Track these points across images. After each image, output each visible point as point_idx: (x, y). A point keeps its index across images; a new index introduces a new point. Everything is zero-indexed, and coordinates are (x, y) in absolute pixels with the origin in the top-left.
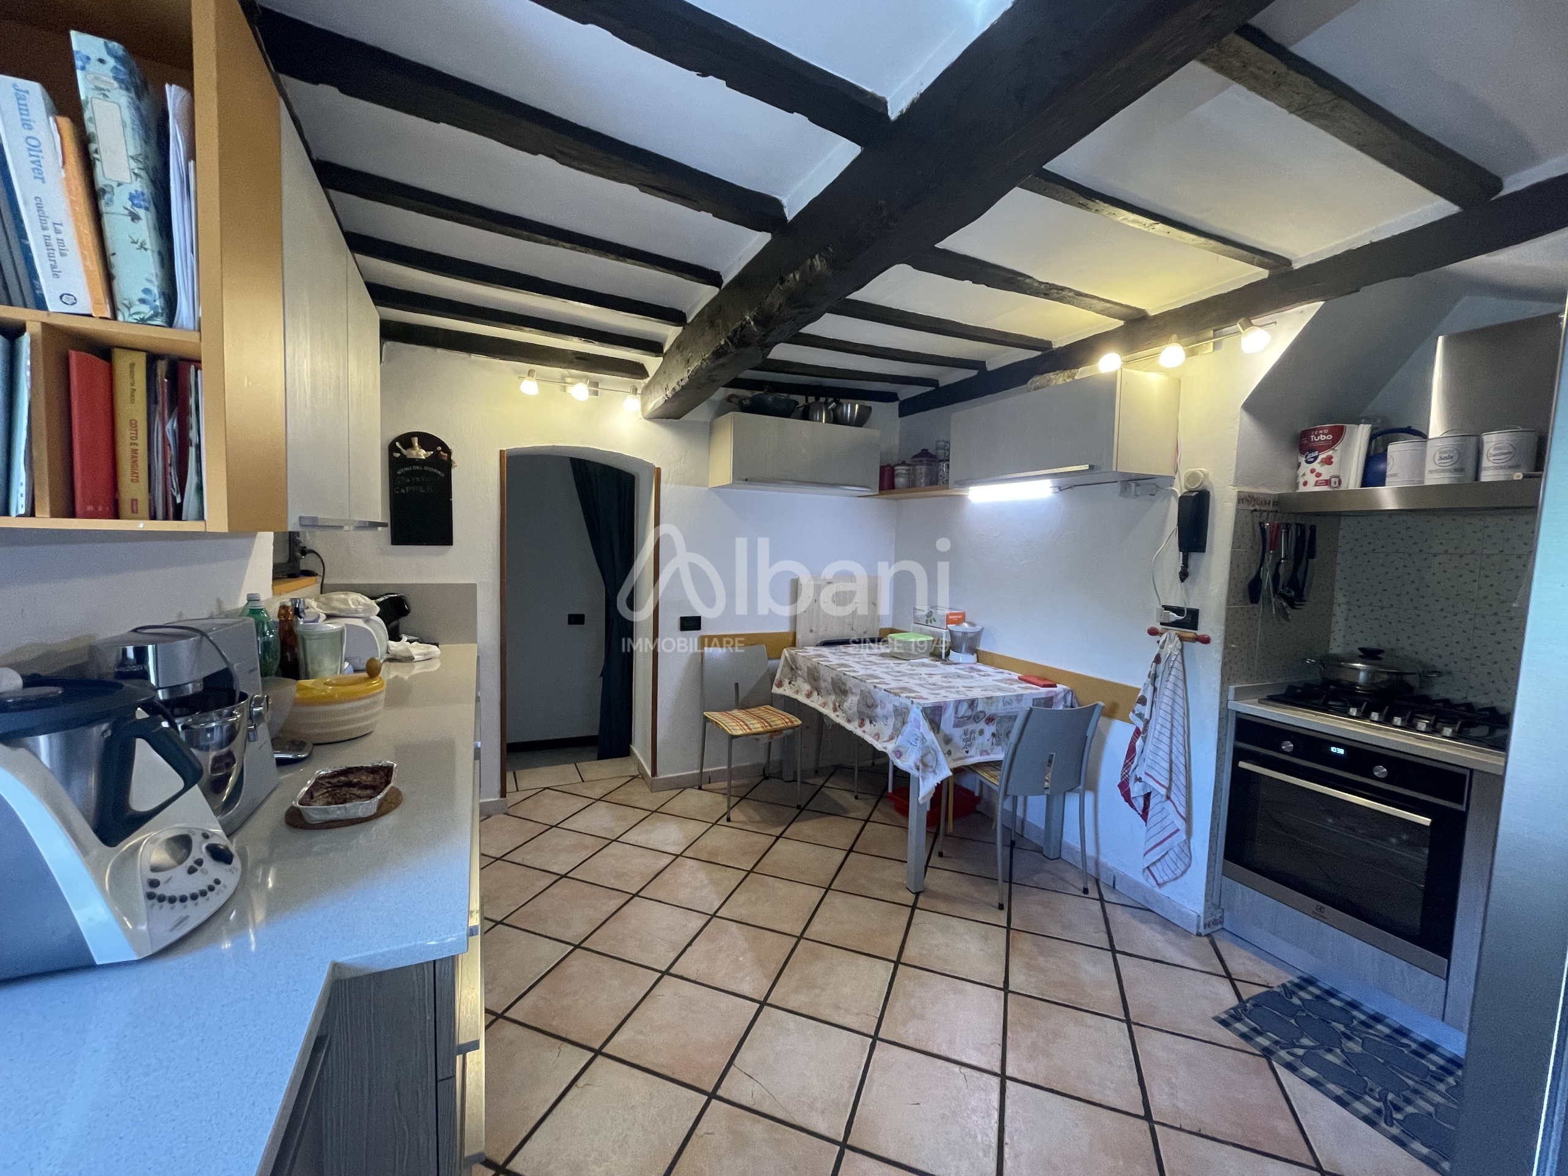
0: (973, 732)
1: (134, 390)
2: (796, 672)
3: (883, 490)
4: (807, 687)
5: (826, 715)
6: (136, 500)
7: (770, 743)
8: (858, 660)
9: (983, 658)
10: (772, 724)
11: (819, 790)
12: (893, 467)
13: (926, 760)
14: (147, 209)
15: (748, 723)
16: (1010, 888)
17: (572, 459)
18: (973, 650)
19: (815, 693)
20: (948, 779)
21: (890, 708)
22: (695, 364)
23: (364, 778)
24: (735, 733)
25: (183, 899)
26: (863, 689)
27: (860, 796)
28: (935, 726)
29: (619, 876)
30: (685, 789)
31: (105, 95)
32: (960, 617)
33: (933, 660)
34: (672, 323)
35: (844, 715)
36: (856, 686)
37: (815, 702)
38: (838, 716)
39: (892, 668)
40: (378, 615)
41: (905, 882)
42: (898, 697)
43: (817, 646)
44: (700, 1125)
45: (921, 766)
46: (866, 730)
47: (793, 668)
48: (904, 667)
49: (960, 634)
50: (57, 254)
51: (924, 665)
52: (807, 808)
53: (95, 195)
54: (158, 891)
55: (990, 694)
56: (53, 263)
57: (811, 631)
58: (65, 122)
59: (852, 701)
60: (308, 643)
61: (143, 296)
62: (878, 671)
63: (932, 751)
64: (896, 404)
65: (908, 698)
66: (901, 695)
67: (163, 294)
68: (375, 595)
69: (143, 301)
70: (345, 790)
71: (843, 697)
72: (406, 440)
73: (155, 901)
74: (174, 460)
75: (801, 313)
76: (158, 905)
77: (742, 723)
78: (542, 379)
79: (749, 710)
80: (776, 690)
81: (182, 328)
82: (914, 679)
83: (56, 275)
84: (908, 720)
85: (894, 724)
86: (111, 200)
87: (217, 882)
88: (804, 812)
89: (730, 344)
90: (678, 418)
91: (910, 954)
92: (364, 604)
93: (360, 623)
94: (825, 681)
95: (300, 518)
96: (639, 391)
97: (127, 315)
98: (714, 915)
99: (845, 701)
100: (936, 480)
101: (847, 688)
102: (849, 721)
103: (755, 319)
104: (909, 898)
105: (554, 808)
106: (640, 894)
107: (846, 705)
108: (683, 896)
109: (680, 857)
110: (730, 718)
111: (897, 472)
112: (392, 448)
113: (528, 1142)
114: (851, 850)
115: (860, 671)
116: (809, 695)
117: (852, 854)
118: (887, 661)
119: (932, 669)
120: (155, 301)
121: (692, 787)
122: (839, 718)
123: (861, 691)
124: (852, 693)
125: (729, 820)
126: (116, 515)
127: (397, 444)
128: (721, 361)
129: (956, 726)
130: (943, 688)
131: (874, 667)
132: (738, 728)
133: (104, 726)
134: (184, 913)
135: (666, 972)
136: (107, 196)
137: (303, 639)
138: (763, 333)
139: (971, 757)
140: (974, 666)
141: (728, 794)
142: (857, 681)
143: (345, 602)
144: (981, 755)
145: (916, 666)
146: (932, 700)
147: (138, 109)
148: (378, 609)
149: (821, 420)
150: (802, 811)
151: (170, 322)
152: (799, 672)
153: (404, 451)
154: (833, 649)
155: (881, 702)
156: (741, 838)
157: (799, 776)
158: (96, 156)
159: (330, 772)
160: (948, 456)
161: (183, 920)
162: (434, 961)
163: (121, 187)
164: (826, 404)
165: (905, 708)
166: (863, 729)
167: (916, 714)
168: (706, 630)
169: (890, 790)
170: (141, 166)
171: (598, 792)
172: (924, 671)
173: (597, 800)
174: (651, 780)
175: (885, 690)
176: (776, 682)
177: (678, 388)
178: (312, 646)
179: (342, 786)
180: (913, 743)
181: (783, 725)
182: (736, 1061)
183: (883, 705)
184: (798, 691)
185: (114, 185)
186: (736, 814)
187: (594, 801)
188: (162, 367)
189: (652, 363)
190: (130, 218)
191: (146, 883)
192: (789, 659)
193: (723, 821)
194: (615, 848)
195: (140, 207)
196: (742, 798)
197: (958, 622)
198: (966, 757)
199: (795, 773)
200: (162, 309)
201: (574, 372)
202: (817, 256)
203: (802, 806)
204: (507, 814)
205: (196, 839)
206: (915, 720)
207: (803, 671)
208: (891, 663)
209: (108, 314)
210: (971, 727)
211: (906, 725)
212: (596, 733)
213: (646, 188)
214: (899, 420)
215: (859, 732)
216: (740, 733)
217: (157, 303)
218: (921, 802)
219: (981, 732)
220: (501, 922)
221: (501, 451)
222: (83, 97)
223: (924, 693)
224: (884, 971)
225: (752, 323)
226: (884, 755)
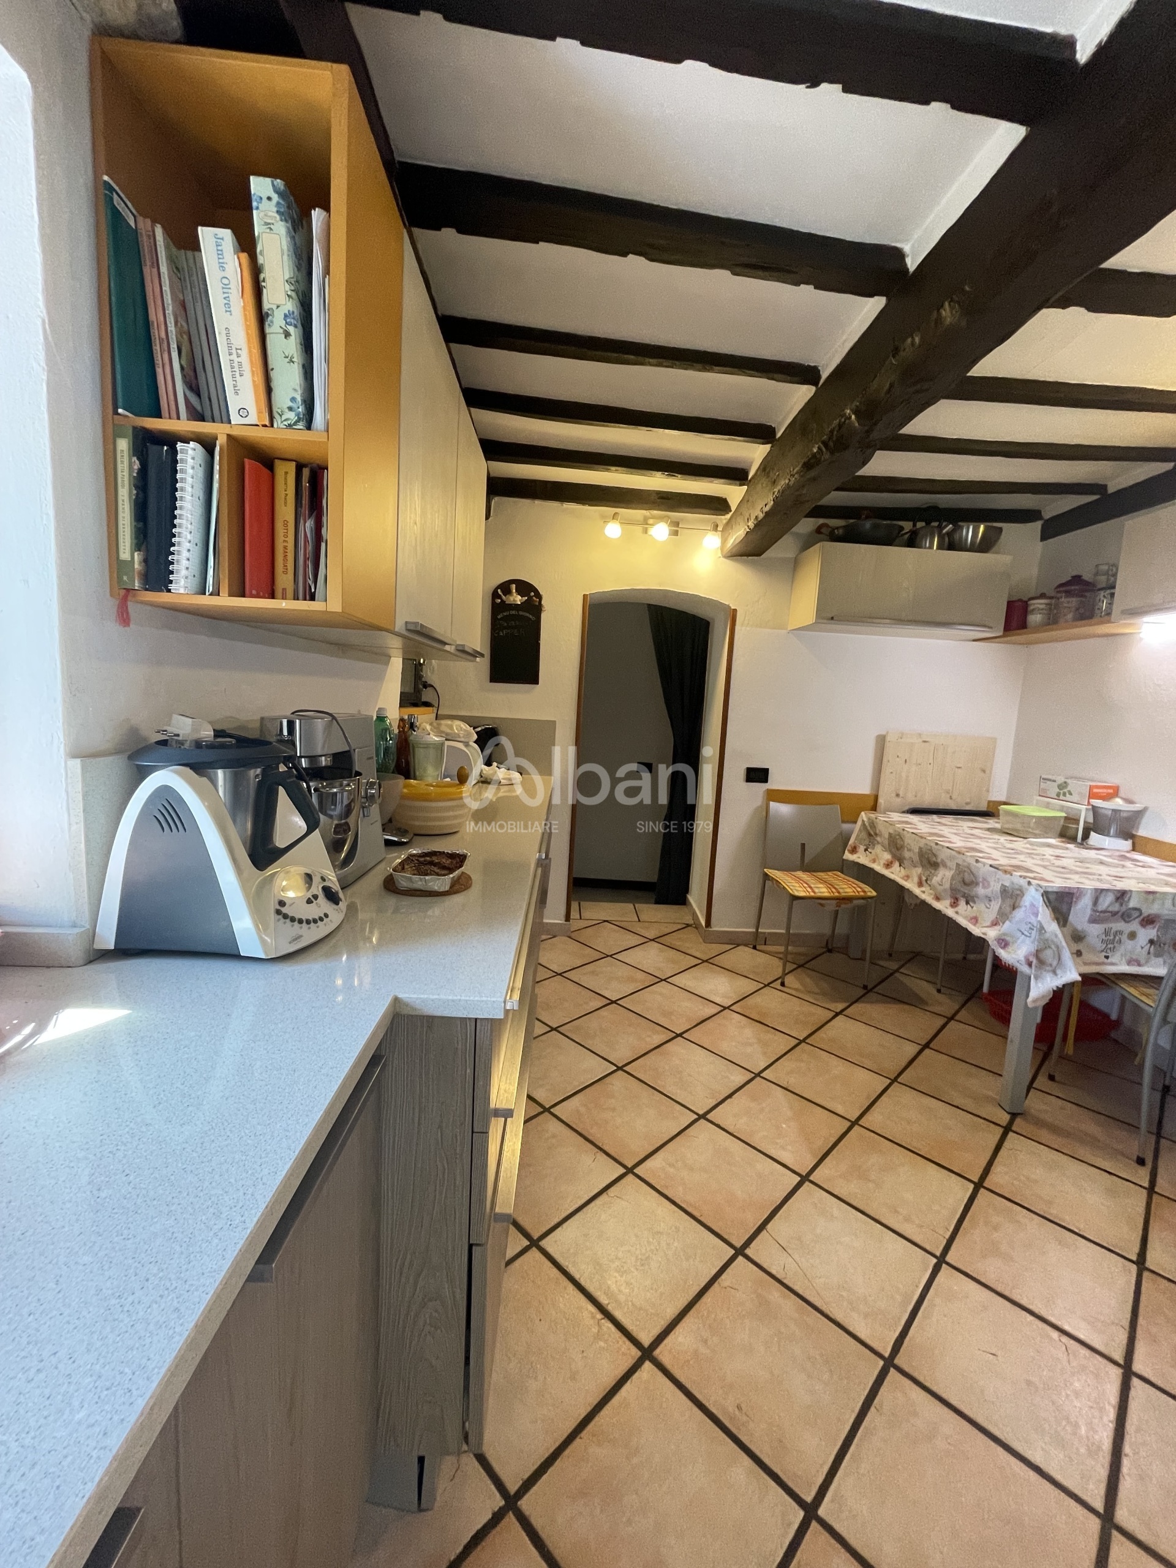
0: (1121, 932)
1: (287, 495)
2: (874, 839)
3: (1010, 630)
4: (887, 856)
5: (908, 889)
6: (285, 589)
7: (837, 912)
8: (955, 831)
9: (1140, 845)
10: (841, 891)
11: (892, 974)
12: (1026, 602)
13: (1042, 956)
14: (296, 326)
15: (812, 886)
16: (1157, 1143)
17: (649, 606)
18: (1127, 833)
19: (897, 864)
20: (1073, 984)
21: (996, 887)
22: (783, 483)
23: (444, 861)
24: (796, 894)
25: (300, 921)
26: (960, 863)
27: (943, 990)
28: (1061, 916)
29: (667, 1014)
30: (738, 945)
31: (271, 229)
32: (1111, 791)
33: (1063, 842)
34: (759, 440)
35: (931, 891)
36: (951, 858)
37: (895, 874)
38: (924, 892)
39: (1002, 844)
40: (475, 742)
41: (997, 1097)
42: (1008, 876)
43: (903, 812)
44: (723, 1277)
45: (1035, 961)
46: (960, 911)
47: (871, 835)
48: (1020, 844)
49: (1110, 812)
50: (237, 374)
51: (1049, 846)
52: (875, 990)
53: (262, 318)
54: (284, 910)
55: (1153, 888)
56: (234, 383)
57: (898, 795)
58: (244, 256)
59: (943, 877)
60: (416, 749)
61: (290, 404)
62: (983, 845)
63: (1053, 946)
64: (1038, 525)
65: (1025, 877)
66: (1014, 873)
67: (304, 401)
68: (475, 725)
69: (290, 409)
70: (427, 867)
71: (933, 871)
72: (505, 587)
73: (280, 917)
74: (311, 552)
75: (917, 392)
76: (282, 920)
77: (806, 885)
78: (626, 522)
79: (815, 874)
80: (847, 856)
81: (317, 430)
82: (1033, 858)
83: (237, 393)
84: (1022, 903)
85: (1000, 908)
86: (272, 322)
87: (326, 915)
88: (871, 994)
89: (824, 449)
90: (759, 554)
91: (996, 1178)
92: (465, 730)
93: (461, 746)
94: (909, 850)
95: (406, 622)
96: (720, 528)
97: (279, 422)
98: (758, 1075)
99: (934, 875)
100: (1087, 614)
101: (939, 860)
102: (938, 899)
103: (857, 412)
104: (1005, 1118)
105: (610, 939)
106: (684, 1035)
107: (936, 880)
108: (725, 1047)
109: (727, 1010)
110: (793, 879)
111: (1032, 608)
112: (495, 595)
113: (560, 1229)
114: (927, 1046)
115: (958, 843)
116: (888, 865)
117: (927, 1051)
118: (996, 836)
119: (1061, 851)
120: (299, 408)
121: (746, 945)
122: (925, 894)
123: (958, 865)
124: (945, 866)
125: (783, 984)
126: (272, 596)
127: (499, 590)
128: (813, 473)
129: (1093, 920)
130: (1077, 873)
131: (978, 841)
132: (800, 889)
133: (259, 771)
134: (300, 932)
135: (703, 1116)
136: (270, 318)
137: (414, 747)
138: (866, 428)
139: (1112, 964)
140: (1128, 855)
141: (784, 958)
142: (953, 853)
143: (451, 727)
144: (1128, 965)
145: (1037, 846)
146: (1057, 883)
147: (293, 238)
148: (475, 737)
149: (931, 547)
150: (867, 992)
151: (309, 427)
152: (878, 839)
153: (504, 597)
154: (924, 818)
155: (984, 879)
156: (795, 1005)
157: (868, 955)
158: (263, 284)
159: (420, 852)
160: (1115, 582)
161: (298, 938)
162: (476, 1019)
163: (279, 308)
164: (940, 528)
165: (1017, 890)
166: (956, 909)
167: (1033, 897)
168: (775, 782)
169: (985, 989)
170: (293, 288)
171: (651, 934)
172: (1048, 852)
173: (651, 940)
174: (705, 930)
175: (991, 866)
176: (849, 847)
177: (761, 516)
178: (420, 754)
179: (426, 864)
180: (1026, 933)
181: (852, 894)
182: (769, 1226)
183: (986, 884)
184: (877, 860)
185: (274, 307)
186: (789, 980)
187: (646, 940)
188: (306, 472)
189: (734, 493)
190: (283, 336)
191: (277, 902)
192: (867, 824)
193: (777, 984)
194: (663, 987)
195: (291, 325)
196: (800, 966)
197: (1107, 798)
198: (1103, 964)
199: (864, 951)
200: (304, 415)
201: (655, 512)
202: (947, 304)
203: (869, 987)
204: (570, 937)
205: (316, 880)
206: (1032, 905)
207: (883, 838)
208: (1003, 839)
209: (267, 423)
210: (1119, 925)
211: (1017, 910)
212: (654, 878)
213: (738, 270)
214: (1041, 543)
215: (950, 912)
216: (802, 894)
217: (300, 410)
218: (1030, 1005)
219: (1132, 936)
220: (555, 1029)
221: (584, 595)
222: (256, 234)
223: (1047, 874)
224: (961, 1191)
225: (853, 417)
226: (981, 944)
